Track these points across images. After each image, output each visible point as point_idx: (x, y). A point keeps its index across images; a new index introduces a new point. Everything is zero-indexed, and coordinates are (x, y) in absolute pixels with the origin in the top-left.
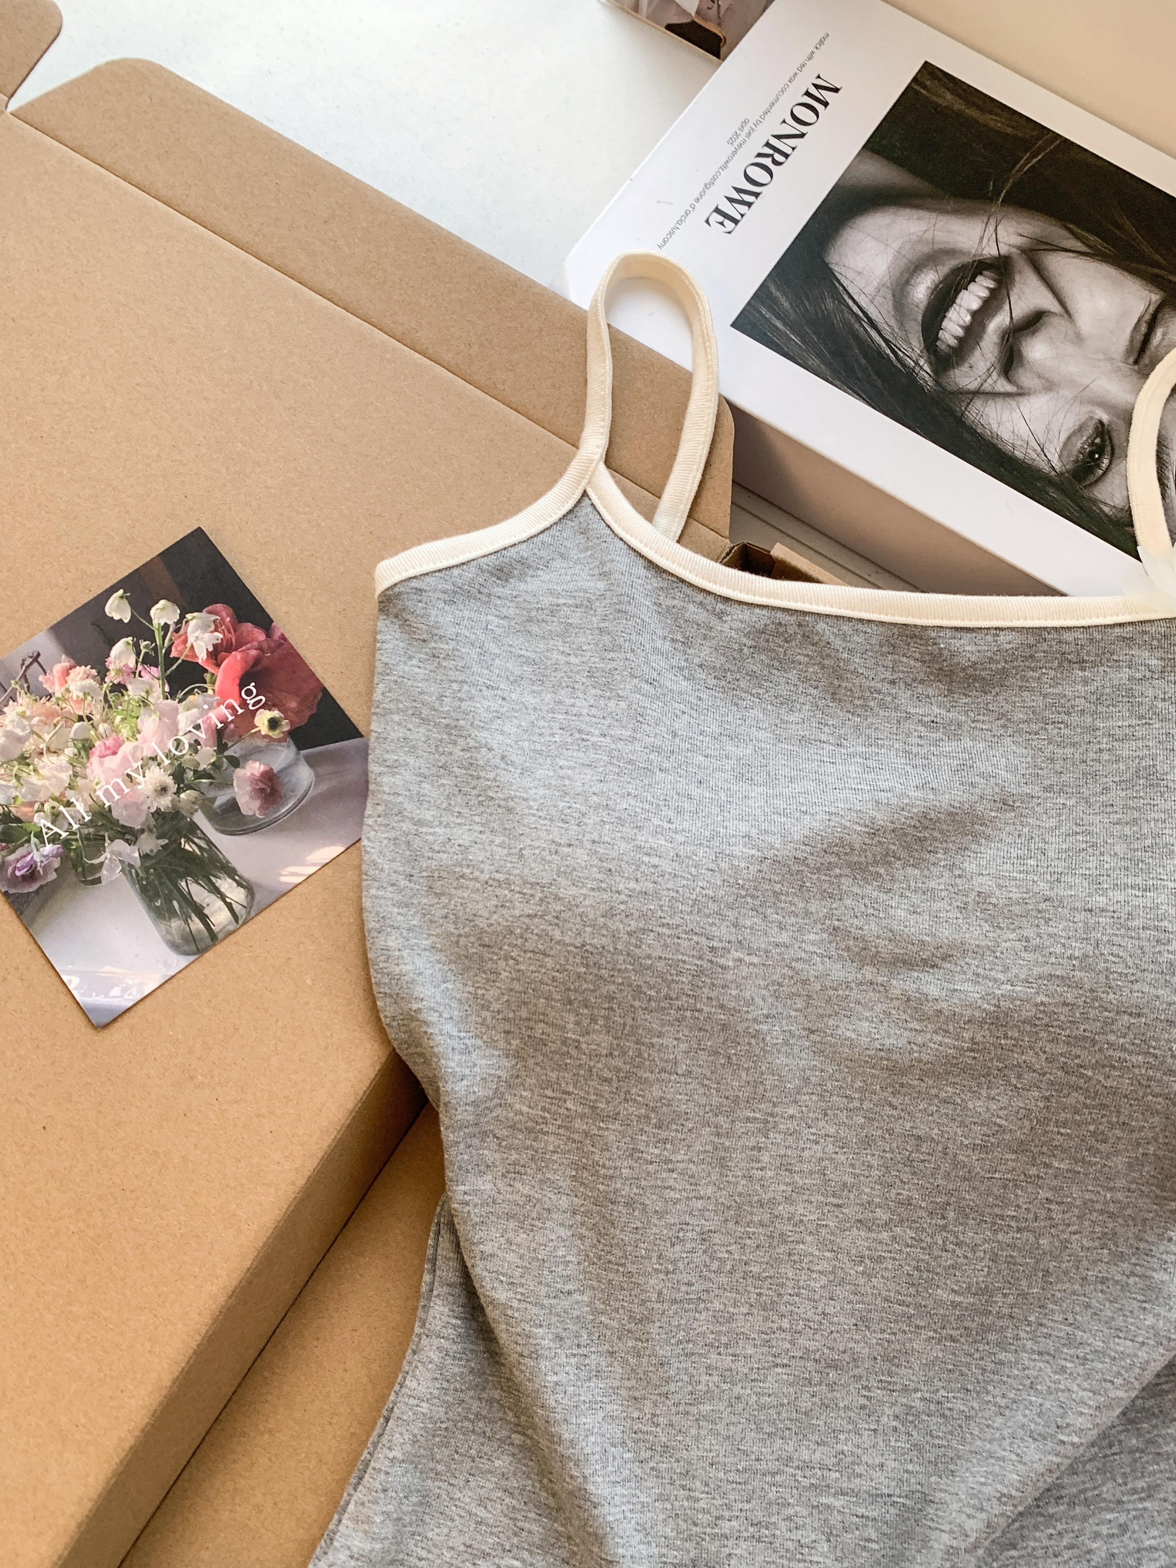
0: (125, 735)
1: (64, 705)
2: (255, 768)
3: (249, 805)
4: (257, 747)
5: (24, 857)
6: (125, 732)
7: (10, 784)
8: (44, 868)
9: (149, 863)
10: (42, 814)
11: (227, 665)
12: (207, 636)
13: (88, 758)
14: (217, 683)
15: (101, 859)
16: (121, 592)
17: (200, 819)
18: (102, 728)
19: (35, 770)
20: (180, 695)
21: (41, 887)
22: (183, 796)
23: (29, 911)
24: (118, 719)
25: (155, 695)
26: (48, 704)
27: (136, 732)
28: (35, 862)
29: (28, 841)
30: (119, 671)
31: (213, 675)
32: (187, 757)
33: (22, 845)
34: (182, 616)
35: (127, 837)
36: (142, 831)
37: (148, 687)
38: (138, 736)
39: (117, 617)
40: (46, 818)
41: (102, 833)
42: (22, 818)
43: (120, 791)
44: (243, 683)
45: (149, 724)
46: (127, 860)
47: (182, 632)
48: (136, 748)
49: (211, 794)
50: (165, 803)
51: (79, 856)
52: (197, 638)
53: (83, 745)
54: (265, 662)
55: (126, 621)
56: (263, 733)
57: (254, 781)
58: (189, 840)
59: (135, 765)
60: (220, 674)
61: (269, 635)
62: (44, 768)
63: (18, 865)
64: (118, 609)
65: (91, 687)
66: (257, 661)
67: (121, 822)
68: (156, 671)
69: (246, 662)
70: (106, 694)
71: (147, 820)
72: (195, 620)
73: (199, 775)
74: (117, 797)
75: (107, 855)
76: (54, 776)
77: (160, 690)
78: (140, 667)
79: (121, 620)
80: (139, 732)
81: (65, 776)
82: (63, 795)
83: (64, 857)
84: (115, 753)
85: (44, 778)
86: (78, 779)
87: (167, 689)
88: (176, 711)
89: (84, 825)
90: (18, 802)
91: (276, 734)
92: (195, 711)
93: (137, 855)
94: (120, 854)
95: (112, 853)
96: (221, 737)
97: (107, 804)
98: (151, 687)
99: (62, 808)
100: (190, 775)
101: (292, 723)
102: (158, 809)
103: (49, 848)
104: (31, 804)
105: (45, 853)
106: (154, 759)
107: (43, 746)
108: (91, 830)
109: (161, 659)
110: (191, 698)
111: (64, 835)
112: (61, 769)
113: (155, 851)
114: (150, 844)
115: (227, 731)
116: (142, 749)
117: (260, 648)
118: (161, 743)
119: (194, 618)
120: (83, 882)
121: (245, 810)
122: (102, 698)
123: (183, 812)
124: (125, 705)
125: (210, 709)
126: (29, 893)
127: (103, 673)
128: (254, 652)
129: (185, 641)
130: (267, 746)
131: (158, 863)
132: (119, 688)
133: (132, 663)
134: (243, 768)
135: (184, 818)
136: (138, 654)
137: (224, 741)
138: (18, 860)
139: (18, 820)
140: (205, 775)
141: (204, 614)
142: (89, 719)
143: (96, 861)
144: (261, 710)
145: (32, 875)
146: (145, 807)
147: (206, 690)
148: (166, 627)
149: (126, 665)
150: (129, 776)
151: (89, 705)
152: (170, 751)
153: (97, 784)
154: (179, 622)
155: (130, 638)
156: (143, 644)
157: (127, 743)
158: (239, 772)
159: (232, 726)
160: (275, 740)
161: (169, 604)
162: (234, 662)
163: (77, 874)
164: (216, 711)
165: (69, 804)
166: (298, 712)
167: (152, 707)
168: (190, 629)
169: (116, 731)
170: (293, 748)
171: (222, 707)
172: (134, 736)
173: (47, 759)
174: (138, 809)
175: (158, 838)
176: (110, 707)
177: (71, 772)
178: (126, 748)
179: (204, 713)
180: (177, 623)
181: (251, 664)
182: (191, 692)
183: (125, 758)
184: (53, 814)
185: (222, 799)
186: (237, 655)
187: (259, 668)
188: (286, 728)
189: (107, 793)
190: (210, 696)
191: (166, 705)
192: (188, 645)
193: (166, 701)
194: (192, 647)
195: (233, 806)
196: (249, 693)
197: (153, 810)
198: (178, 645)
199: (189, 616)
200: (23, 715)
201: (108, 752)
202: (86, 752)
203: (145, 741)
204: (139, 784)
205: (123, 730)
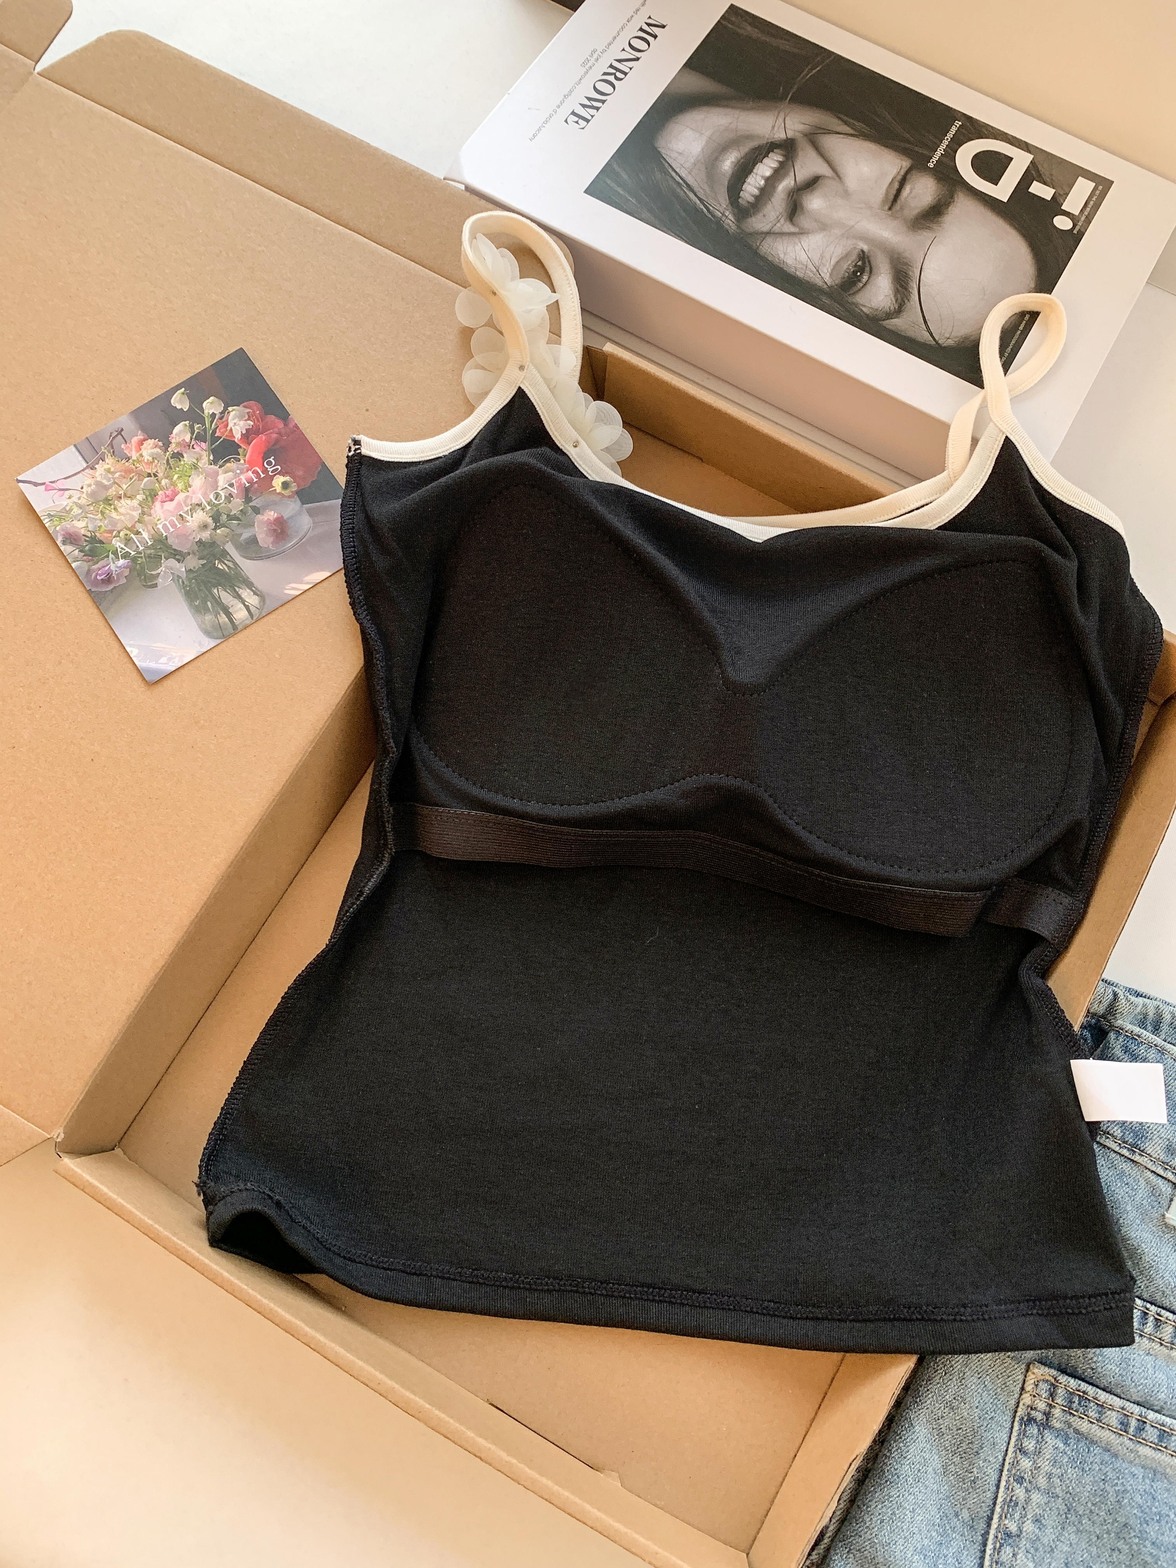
0: (180, 488)
1: (138, 465)
2: (270, 515)
3: (265, 540)
4: (274, 500)
5: (104, 567)
6: (180, 486)
7: (97, 517)
8: (118, 575)
9: (192, 576)
10: (118, 539)
11: (255, 443)
12: (242, 422)
13: (153, 502)
14: (247, 456)
15: (158, 571)
16: (182, 390)
17: (230, 548)
18: (164, 482)
19: (115, 509)
20: (221, 463)
21: (115, 588)
22: (218, 531)
24: (176, 476)
25: (203, 461)
26: (127, 464)
27: (188, 486)
28: (112, 571)
29: (107, 556)
30: (178, 444)
31: (245, 449)
32: (223, 505)
33: (103, 559)
34: (225, 408)
35: (178, 557)
36: (189, 554)
37: (198, 456)
38: (189, 489)
39: (179, 407)
40: (120, 542)
41: (159, 554)
42: (104, 541)
43: (174, 526)
45: (197, 481)
46: (176, 573)
47: (224, 419)
48: (187, 496)
49: (238, 531)
50: (206, 535)
51: (143, 569)
52: (235, 424)
53: (150, 495)
54: (282, 442)
55: (185, 410)
56: (278, 491)
57: (270, 524)
58: (221, 562)
59: (186, 509)
60: (250, 449)
61: (286, 424)
62: (121, 507)
63: (99, 573)
64: (180, 401)
65: (157, 454)
66: (277, 441)
67: (174, 547)
68: (204, 445)
69: (269, 442)
70: (168, 459)
71: (193, 546)
72: (234, 412)
73: (231, 518)
74: (172, 530)
75: (162, 569)
76: (128, 514)
77: (207, 458)
78: (193, 442)
79: (182, 409)
80: (190, 486)
81: (136, 514)
82: (133, 526)
83: (132, 569)
84: (172, 500)
85: (121, 514)
86: (145, 516)
87: (211, 458)
88: (217, 474)
89: (148, 548)
90: (102, 530)
91: (287, 492)
92: (231, 473)
93: (184, 570)
94: (171, 569)
95: (166, 567)
96: (248, 492)
97: (164, 534)
98: (201, 456)
100: (224, 517)
101: (299, 485)
102: (201, 539)
103: (122, 562)
104: (111, 532)
105: (119, 565)
106: (199, 505)
107: (121, 492)
108: (152, 551)
109: (208, 437)
110: (228, 465)
111: (133, 553)
112: (134, 508)
113: (197, 568)
114: (193, 563)
115: (253, 488)
116: (191, 498)
117: (279, 433)
118: (205, 495)
119: (233, 409)
120: (145, 586)
121: (262, 543)
122: (165, 462)
123: (218, 543)
124: (181, 468)
125: (241, 473)
127: (166, 444)
128: (275, 435)
129: (227, 426)
130: (281, 500)
131: (198, 576)
132: (178, 456)
133: (187, 439)
134: (263, 514)
135: (219, 546)
136: (192, 433)
137: (250, 495)
138: (99, 569)
139: (101, 542)
140: (236, 518)
141: (240, 408)
142: (155, 476)
143: (154, 573)
144: (278, 475)
145: (109, 579)
146: (191, 538)
147: (238, 460)
148: (213, 415)
149: (183, 440)
150: (181, 515)
151: (156, 466)
152: (211, 500)
153: (158, 520)
154: (222, 412)
155: (187, 422)
156: (196, 426)
157: (181, 494)
158: (259, 517)
159: (256, 485)
160: (286, 496)
161: (216, 399)
162: (260, 441)
163: (141, 581)
164: (245, 474)
165: (137, 533)
166: (304, 478)
167: (201, 470)
168: (230, 417)
169: (174, 484)
170: (299, 503)
171: (250, 472)
172: (185, 489)
173: (124, 502)
174: (187, 539)
175: (199, 559)
176: (171, 468)
177: (140, 511)
178: (180, 497)
179: (236, 475)
181: (272, 443)
182: (228, 461)
183: (179, 504)
184: (126, 539)
185: (246, 535)
186: (263, 437)
187: (278, 446)
188: (295, 489)
189: (164, 526)
190: (241, 464)
191: (211, 469)
192: (229, 428)
193: (211, 466)
194: (231, 430)
195: (254, 540)
196: (269, 463)
197: (197, 540)
198: (221, 428)
199: (230, 408)
200: (108, 471)
201: (167, 499)
202: (152, 498)
203: (194, 493)
204: (188, 522)
205: (178, 485)
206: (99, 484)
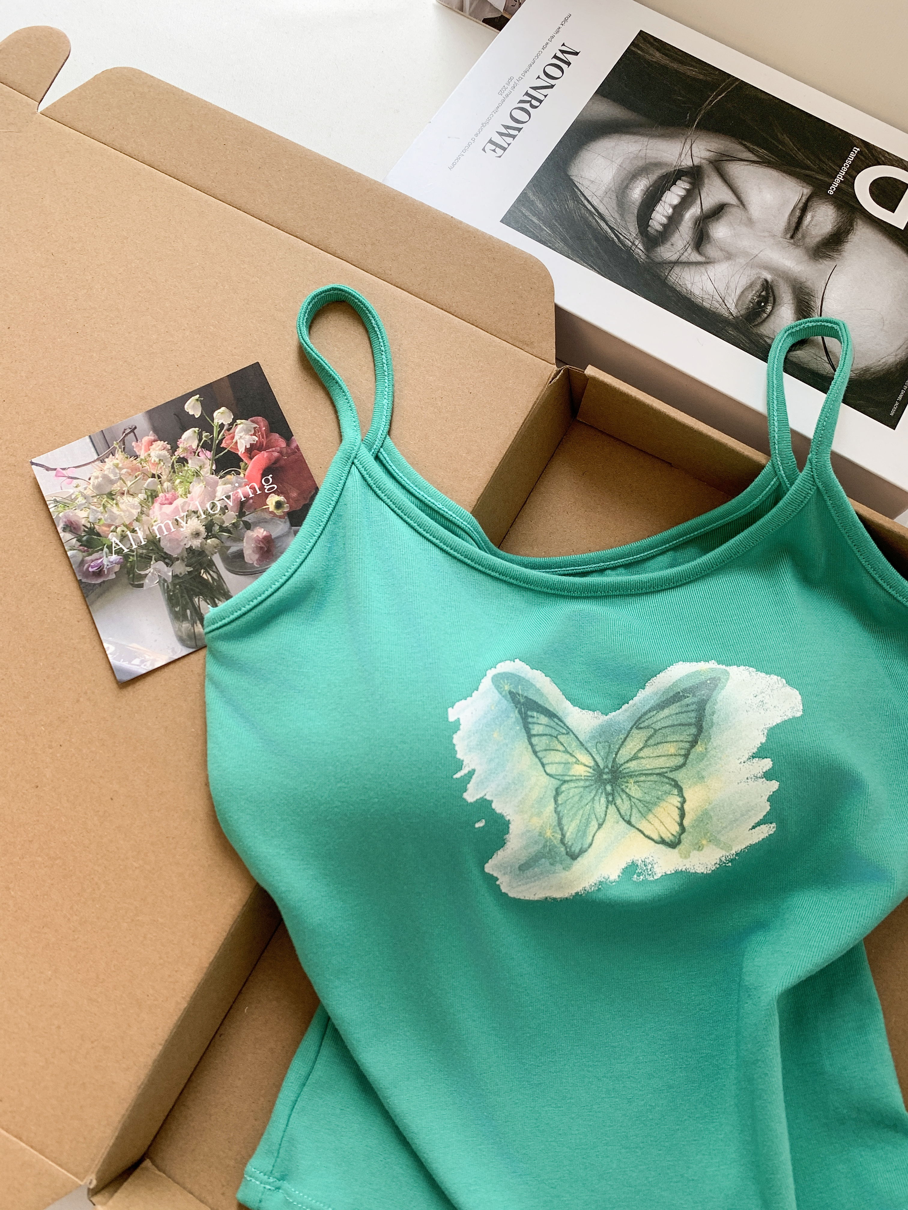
0: (180, 493)
1: (145, 465)
2: (260, 532)
3: (251, 556)
4: (265, 518)
5: (97, 559)
6: (180, 491)
7: (99, 510)
8: (108, 569)
9: (177, 581)
10: (115, 533)
11: (257, 459)
12: (248, 437)
13: (153, 503)
14: (248, 470)
15: (147, 572)
16: (198, 396)
17: (217, 559)
18: (166, 485)
19: (116, 504)
20: (222, 474)
21: (104, 582)
22: (209, 541)
23: (92, 596)
24: (178, 481)
25: (205, 470)
26: (134, 461)
28: (103, 565)
29: (102, 550)
30: (185, 449)
31: (246, 464)
32: (217, 516)
33: (97, 551)
34: (234, 420)
35: (167, 561)
36: (177, 559)
37: (202, 464)
38: (188, 495)
39: (191, 413)
40: (116, 537)
41: (150, 555)
42: (102, 534)
43: (168, 529)
44: (265, 473)
45: (197, 488)
46: (163, 576)
47: (231, 431)
48: (185, 503)
49: (228, 544)
50: (196, 543)
51: (132, 567)
52: (241, 437)
53: (152, 494)
54: (282, 462)
55: (197, 417)
56: (270, 510)
57: (258, 540)
58: (206, 572)
59: (182, 514)
60: (251, 464)
61: (288, 445)
62: (123, 503)
63: (92, 564)
64: (194, 407)
65: (165, 456)
66: (277, 460)
67: (165, 550)
68: (209, 454)
69: (270, 460)
70: (173, 463)
71: (182, 552)
72: (242, 425)
73: (223, 529)
74: (166, 533)
75: (151, 570)
76: (128, 510)
77: (210, 467)
78: (199, 450)
79: (193, 415)
80: (189, 493)
81: (135, 512)
82: (131, 524)
83: (123, 565)
84: (171, 503)
85: (122, 510)
86: (143, 516)
87: (214, 467)
88: (216, 484)
89: (140, 547)
90: (101, 523)
91: (279, 512)
92: (230, 485)
93: (170, 574)
94: (159, 572)
95: (155, 569)
96: (242, 507)
97: (158, 536)
98: (204, 464)
99: (128, 533)
100: (216, 528)
101: (291, 507)
102: (191, 547)
103: (114, 557)
104: (109, 526)
105: (111, 560)
106: (195, 512)
107: (125, 489)
108: (144, 551)
109: (214, 447)
110: (228, 476)
111: (126, 550)
112: (133, 506)
113: (183, 574)
114: (181, 568)
115: (247, 504)
116: (189, 504)
117: (281, 452)
118: (202, 503)
119: (242, 423)
120: (132, 584)
121: (247, 559)
122: (170, 465)
123: (207, 552)
124: (184, 473)
125: (240, 486)
126: (95, 584)
127: (174, 448)
128: (276, 454)
129: (233, 438)
130: (272, 519)
131: (183, 582)
132: (183, 461)
133: (194, 446)
134: (253, 531)
135: (207, 556)
136: (200, 440)
137: (244, 510)
138: (92, 561)
139: (98, 535)
140: (227, 530)
141: (248, 422)
142: (159, 477)
143: (143, 573)
144: (273, 494)
145: (99, 573)
146: (182, 544)
147: (239, 474)
148: (222, 426)
149: (190, 446)
150: (176, 520)
151: (161, 468)
152: (207, 510)
153: (155, 522)
154: (231, 424)
155: (198, 429)
156: (205, 434)
157: (180, 499)
158: (249, 533)
159: (251, 501)
160: (277, 516)
161: (227, 410)
162: (262, 458)
163: (129, 578)
164: (242, 489)
165: (133, 531)
166: (296, 500)
167: (202, 478)
168: (237, 430)
169: (175, 489)
170: (288, 523)
171: (248, 487)
172: (185, 495)
173: (127, 498)
174: (178, 544)
175: (187, 566)
176: (174, 472)
177: (139, 510)
178: (179, 502)
179: (235, 488)
180: (229, 425)
181: (272, 462)
182: (229, 473)
183: (177, 507)
184: (122, 535)
185: (234, 549)
186: (265, 454)
187: (277, 465)
188: (286, 510)
189: (160, 528)
190: (242, 478)
191: (212, 478)
192: (234, 441)
193: (211, 476)
194: (236, 442)
195: (240, 555)
196: (267, 481)
197: (187, 546)
198: (227, 440)
199: (238, 421)
200: (117, 466)
201: (166, 502)
202: (153, 499)
203: (192, 500)
204: (182, 527)
205: (179, 489)
206: (105, 477)
